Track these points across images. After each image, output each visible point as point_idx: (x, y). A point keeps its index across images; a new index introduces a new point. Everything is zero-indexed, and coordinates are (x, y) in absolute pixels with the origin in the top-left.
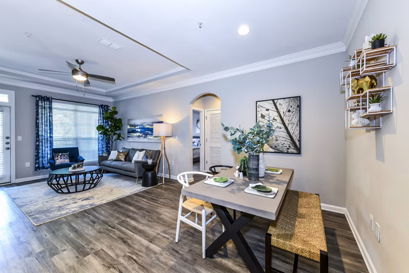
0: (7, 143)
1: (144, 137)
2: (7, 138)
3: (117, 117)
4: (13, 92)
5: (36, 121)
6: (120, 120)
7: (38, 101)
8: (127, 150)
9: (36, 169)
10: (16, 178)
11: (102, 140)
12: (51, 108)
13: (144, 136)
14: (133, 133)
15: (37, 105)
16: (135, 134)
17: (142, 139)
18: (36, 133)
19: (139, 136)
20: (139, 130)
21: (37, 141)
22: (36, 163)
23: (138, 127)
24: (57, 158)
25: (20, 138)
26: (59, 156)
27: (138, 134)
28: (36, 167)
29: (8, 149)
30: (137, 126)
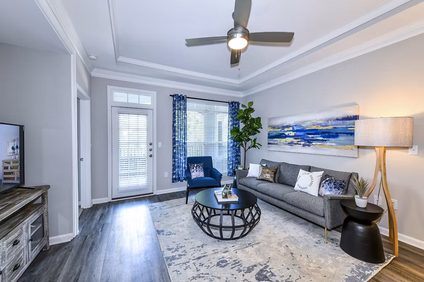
0: (151, 150)
1: (304, 145)
2: (151, 144)
3: (253, 115)
4: (155, 93)
5: (173, 125)
6: (258, 120)
7: (175, 101)
8: (274, 165)
9: (174, 180)
10: (157, 189)
11: (231, 147)
12: (185, 109)
13: (303, 143)
14: (278, 138)
15: (174, 105)
16: (283, 140)
17: (299, 149)
18: (173, 139)
19: (291, 144)
20: (292, 134)
21: (174, 148)
22: (173, 174)
23: (291, 129)
24: (193, 170)
25: (160, 144)
26: (195, 168)
27: (289, 140)
28: (173, 179)
29: (151, 156)
30: (288, 127)
